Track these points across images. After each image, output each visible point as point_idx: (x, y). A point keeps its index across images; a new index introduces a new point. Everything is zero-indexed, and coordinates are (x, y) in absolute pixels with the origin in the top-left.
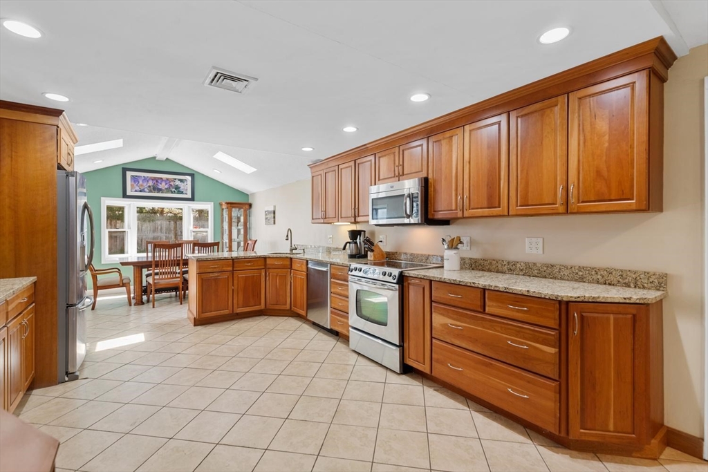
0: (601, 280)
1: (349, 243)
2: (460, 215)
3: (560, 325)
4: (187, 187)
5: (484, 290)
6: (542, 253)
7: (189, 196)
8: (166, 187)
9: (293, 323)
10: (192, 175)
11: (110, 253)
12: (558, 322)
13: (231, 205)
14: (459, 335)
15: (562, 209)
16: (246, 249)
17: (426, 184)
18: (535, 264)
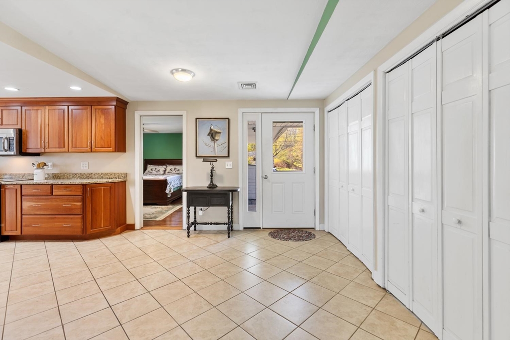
2: (43, 151)
3: (83, 194)
5: (52, 185)
6: (88, 168)
12: (82, 192)
14: (39, 209)
15: (90, 150)
17: (20, 133)
18: (84, 174)
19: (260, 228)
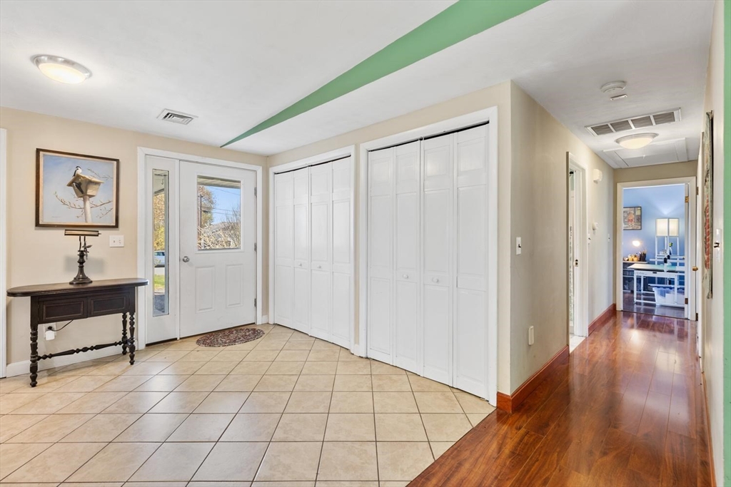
19: (176, 339)
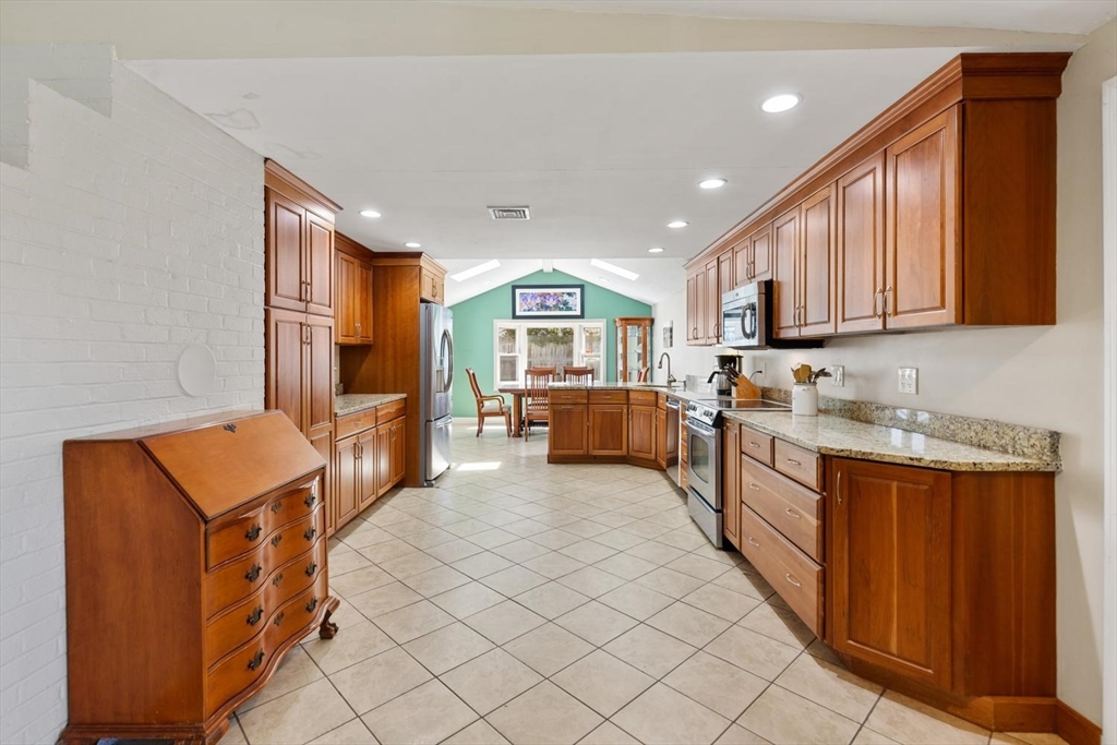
0: (975, 440)
1: (718, 373)
2: (797, 332)
4: (575, 302)
5: (774, 438)
6: (914, 391)
7: (578, 313)
8: (555, 303)
9: (655, 475)
10: (582, 287)
11: (502, 380)
12: (821, 482)
13: (627, 321)
14: (758, 498)
15: (879, 324)
16: (625, 380)
